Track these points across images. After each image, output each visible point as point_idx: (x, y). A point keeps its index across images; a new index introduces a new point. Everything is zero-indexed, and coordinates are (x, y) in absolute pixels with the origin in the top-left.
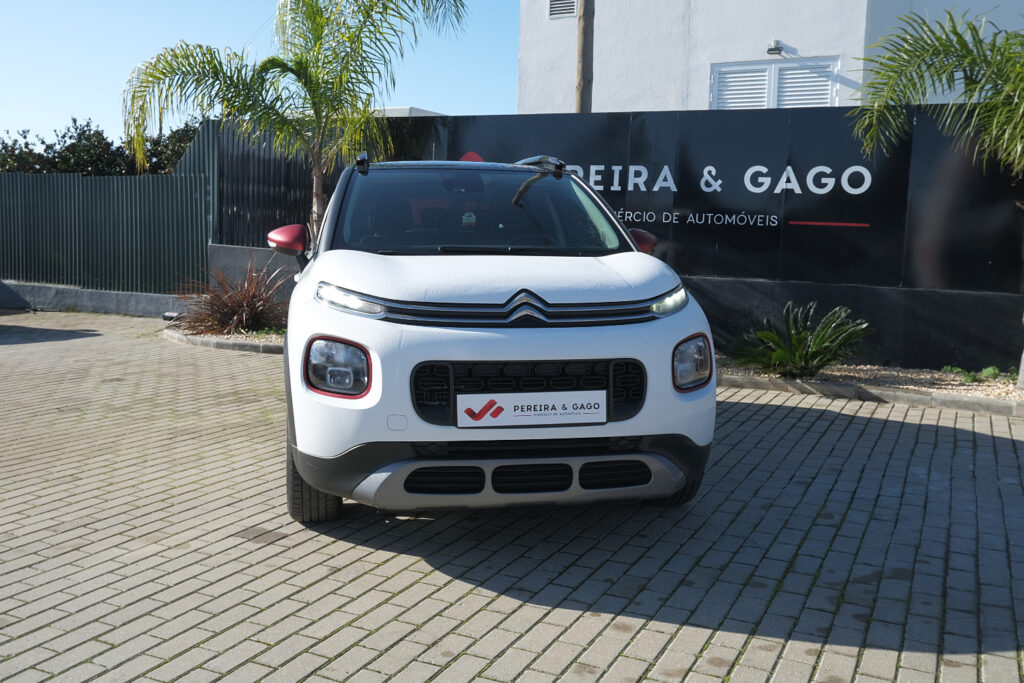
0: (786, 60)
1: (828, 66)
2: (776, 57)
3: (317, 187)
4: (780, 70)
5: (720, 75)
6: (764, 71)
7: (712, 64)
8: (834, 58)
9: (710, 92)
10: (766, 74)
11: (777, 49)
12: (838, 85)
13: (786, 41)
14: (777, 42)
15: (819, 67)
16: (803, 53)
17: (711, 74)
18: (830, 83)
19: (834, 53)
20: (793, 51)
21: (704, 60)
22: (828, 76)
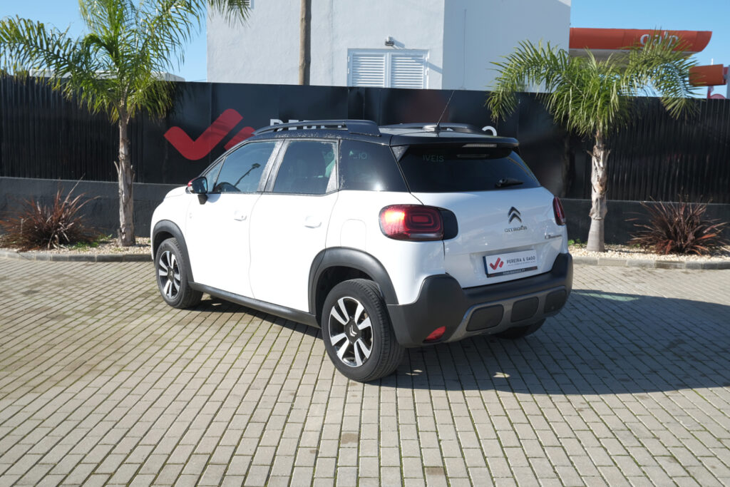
0: (396, 50)
1: (422, 56)
2: (390, 47)
3: (122, 134)
4: (393, 56)
5: (354, 57)
6: (382, 56)
7: (349, 50)
8: (425, 52)
9: (348, 67)
10: (384, 58)
11: (390, 43)
12: (428, 69)
13: (397, 38)
14: (390, 38)
15: (417, 55)
16: (406, 47)
17: (348, 55)
18: (423, 66)
19: (426, 48)
20: (402, 45)
21: (343, 46)
22: (422, 62)
